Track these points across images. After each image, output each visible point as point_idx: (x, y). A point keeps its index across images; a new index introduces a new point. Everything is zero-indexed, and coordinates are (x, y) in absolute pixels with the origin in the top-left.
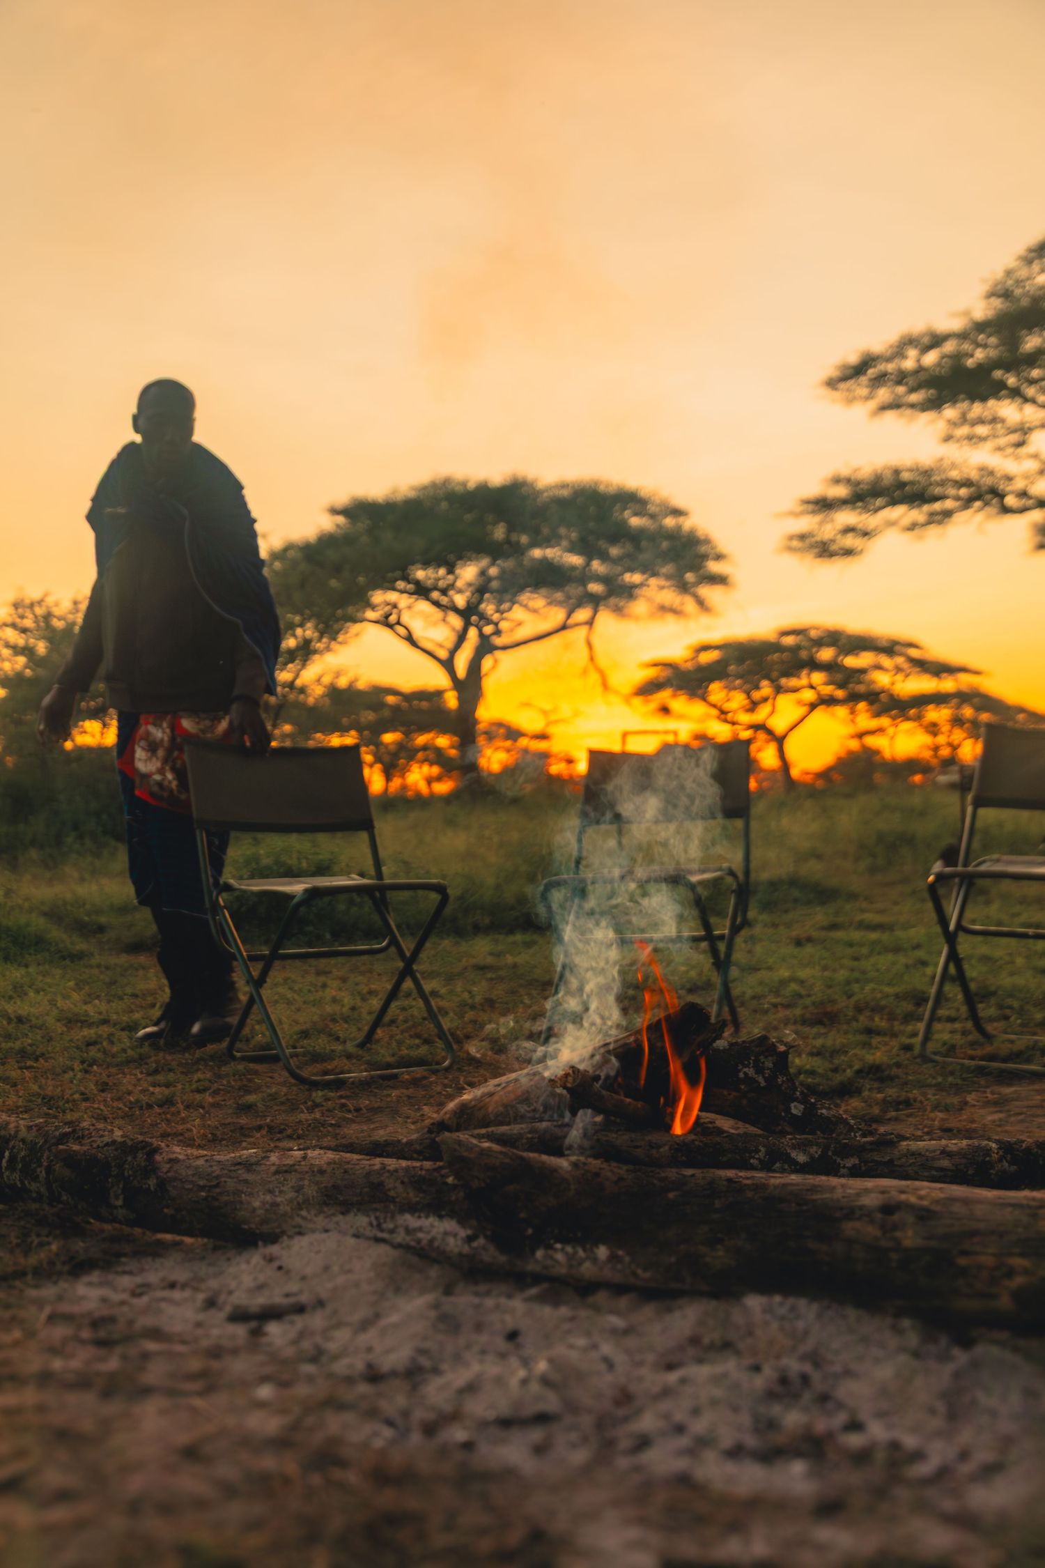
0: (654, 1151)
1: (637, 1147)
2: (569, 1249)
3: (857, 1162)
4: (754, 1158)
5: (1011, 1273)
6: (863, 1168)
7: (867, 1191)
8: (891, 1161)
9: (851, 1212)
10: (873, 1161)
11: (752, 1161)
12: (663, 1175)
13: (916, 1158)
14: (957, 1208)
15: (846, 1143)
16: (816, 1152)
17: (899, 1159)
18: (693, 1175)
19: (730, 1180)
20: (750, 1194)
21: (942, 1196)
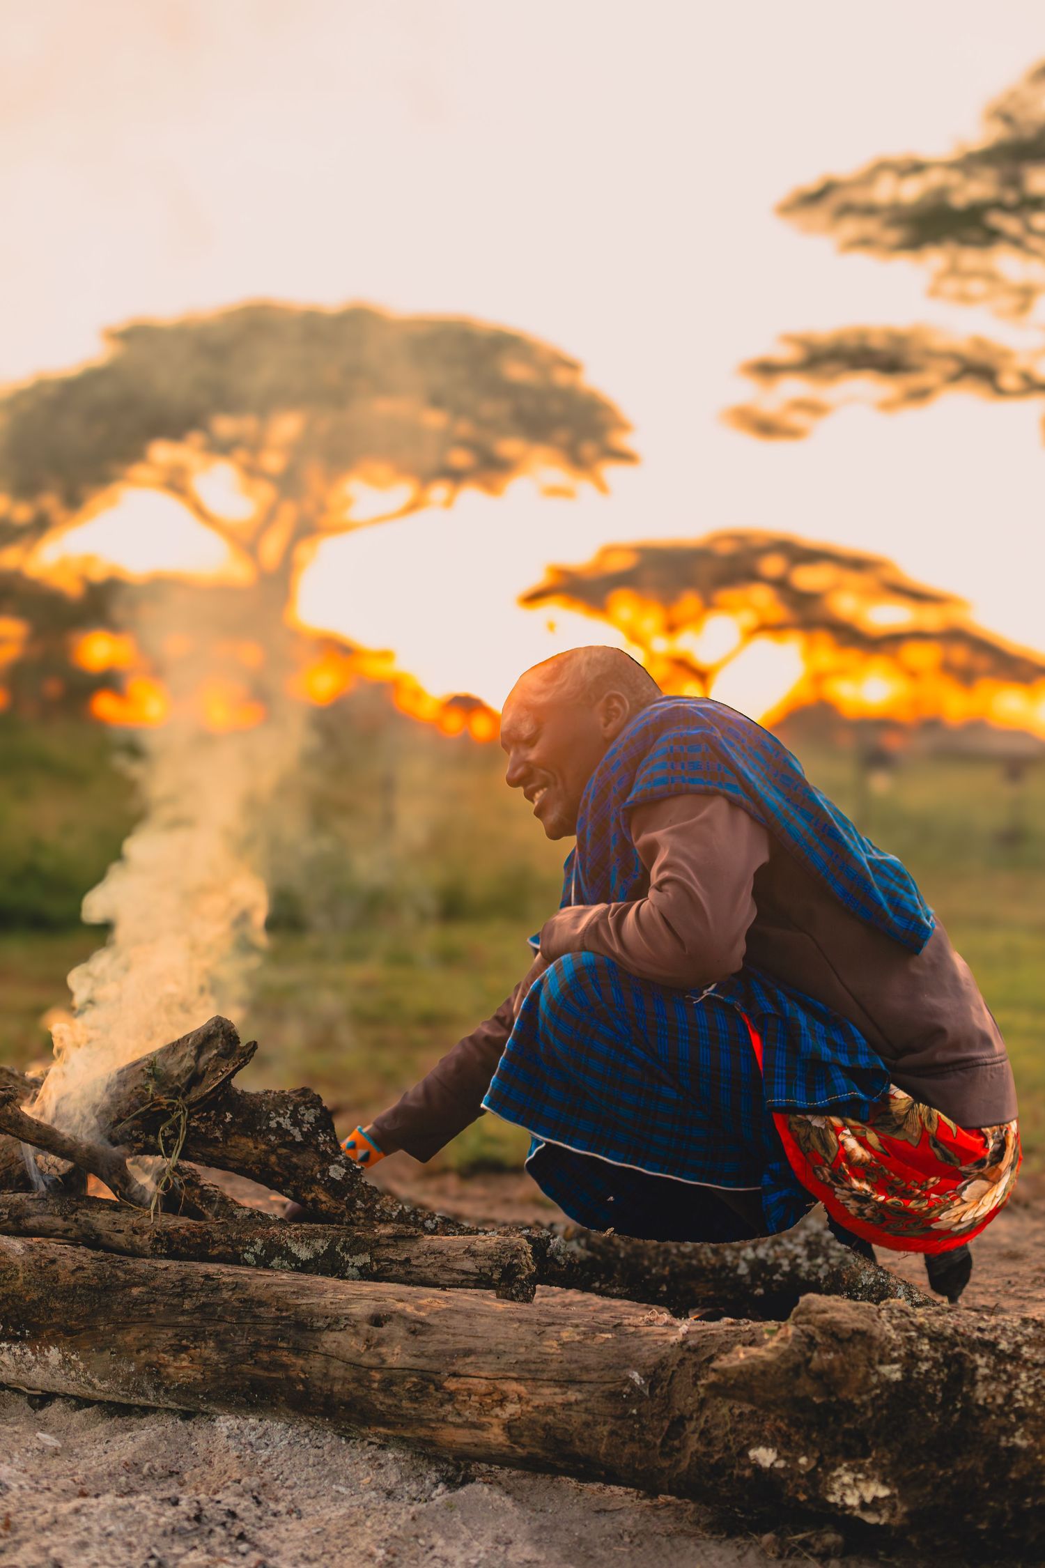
0: (137, 1238)
1: (120, 1231)
2: (16, 1349)
3: (368, 1260)
4: (248, 1252)
5: (502, 1401)
6: (375, 1268)
7: (361, 1297)
8: (408, 1260)
9: (335, 1322)
10: (387, 1260)
11: (246, 1255)
12: (132, 1266)
13: (435, 1258)
14: (458, 1322)
15: (358, 1237)
16: (322, 1247)
17: (418, 1258)
18: (166, 1269)
19: (207, 1277)
20: (226, 1295)
21: (444, 1306)
